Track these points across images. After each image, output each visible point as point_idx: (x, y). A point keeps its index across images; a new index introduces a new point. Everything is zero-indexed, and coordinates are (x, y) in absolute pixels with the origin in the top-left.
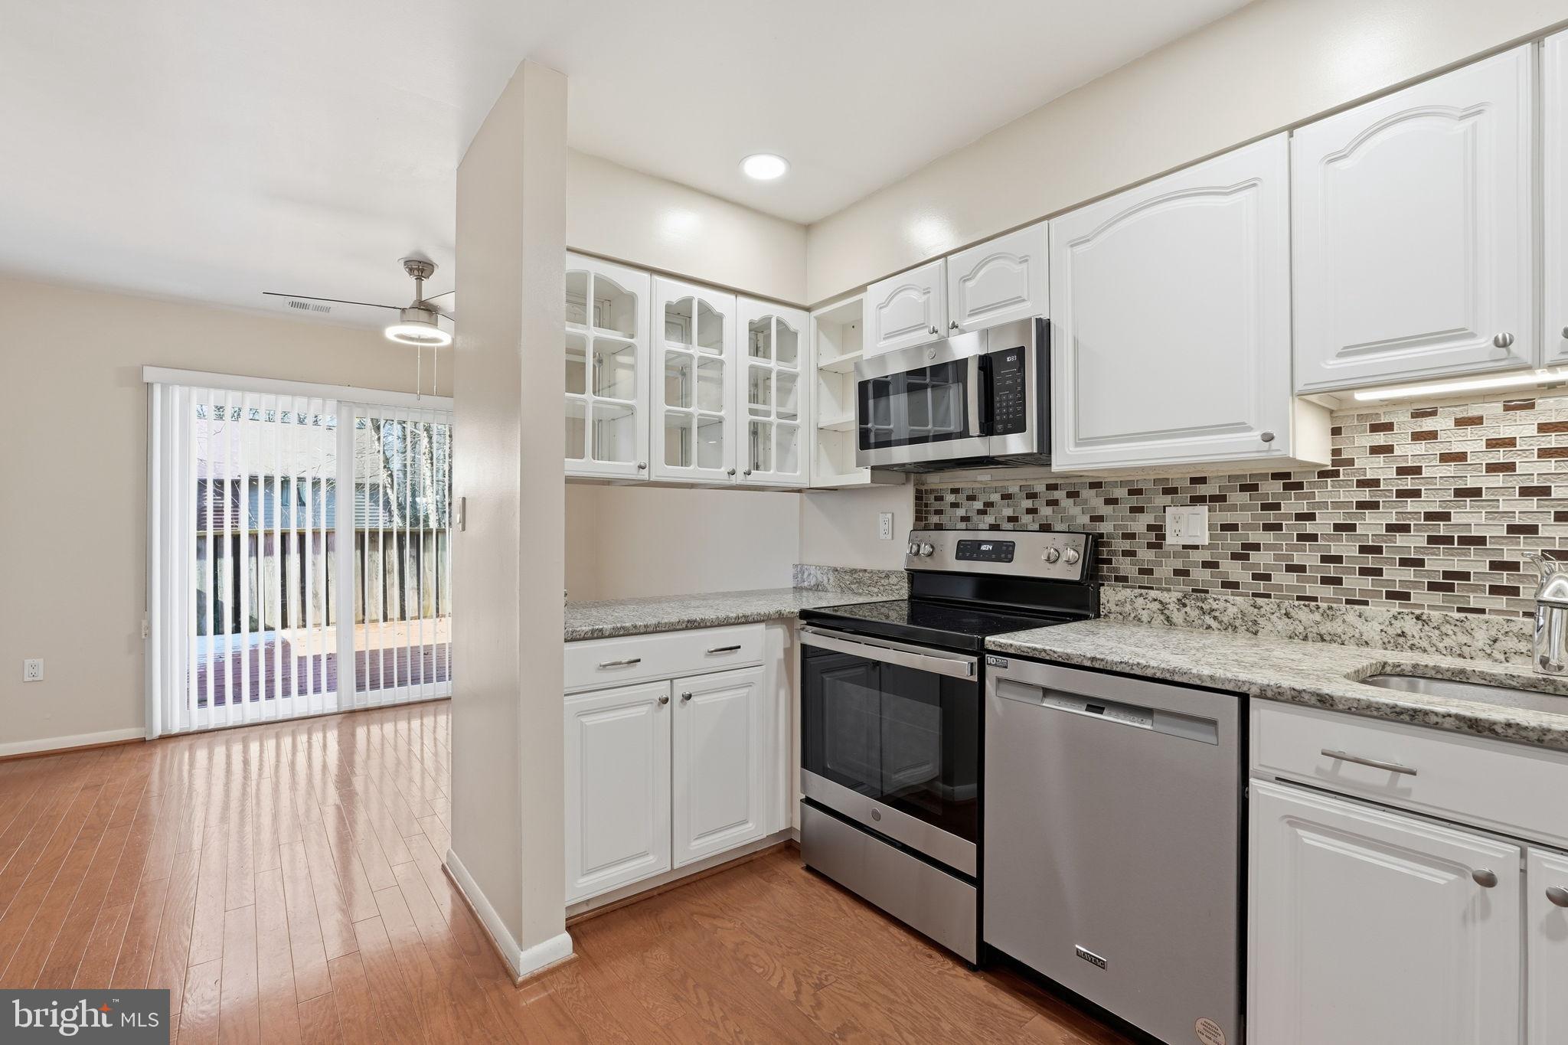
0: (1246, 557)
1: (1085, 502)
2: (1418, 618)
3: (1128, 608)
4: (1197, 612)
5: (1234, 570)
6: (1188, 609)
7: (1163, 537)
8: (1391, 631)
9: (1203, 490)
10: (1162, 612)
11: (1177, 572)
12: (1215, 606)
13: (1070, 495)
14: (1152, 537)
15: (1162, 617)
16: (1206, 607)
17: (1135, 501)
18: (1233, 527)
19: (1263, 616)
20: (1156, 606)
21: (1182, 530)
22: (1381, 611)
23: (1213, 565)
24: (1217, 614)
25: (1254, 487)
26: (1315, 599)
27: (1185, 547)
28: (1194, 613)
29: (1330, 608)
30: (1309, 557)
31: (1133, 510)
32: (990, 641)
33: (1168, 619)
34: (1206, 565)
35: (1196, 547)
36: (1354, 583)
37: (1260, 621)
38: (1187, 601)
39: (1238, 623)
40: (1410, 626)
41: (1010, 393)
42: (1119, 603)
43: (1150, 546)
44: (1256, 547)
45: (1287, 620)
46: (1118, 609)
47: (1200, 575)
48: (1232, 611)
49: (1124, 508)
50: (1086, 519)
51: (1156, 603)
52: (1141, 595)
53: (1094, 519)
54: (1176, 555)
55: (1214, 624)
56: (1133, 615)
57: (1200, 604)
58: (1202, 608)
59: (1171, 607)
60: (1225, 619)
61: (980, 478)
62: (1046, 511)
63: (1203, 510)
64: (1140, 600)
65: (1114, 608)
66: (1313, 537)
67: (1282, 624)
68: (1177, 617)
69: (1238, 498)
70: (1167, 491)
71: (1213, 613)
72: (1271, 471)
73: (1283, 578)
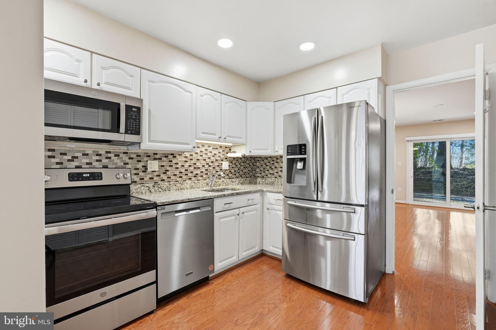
0: (166, 173)
1: (122, 158)
2: (194, 182)
3: (139, 190)
4: (158, 188)
5: (164, 177)
6: (155, 188)
7: (147, 169)
8: (191, 186)
9: (156, 156)
10: (149, 189)
11: (151, 178)
12: (161, 186)
13: (116, 156)
14: (143, 169)
15: (149, 191)
16: (159, 186)
17: (139, 159)
18: (163, 166)
19: (171, 186)
20: (147, 188)
21: (153, 167)
22: (189, 182)
23: (159, 176)
24: (162, 188)
25: (167, 157)
26: (178, 181)
27: (152, 171)
28: (156, 188)
29: (182, 183)
30: (177, 173)
31: (138, 161)
32: (159, 203)
33: (150, 191)
34: (158, 176)
35: (155, 171)
36: (184, 177)
37: (171, 188)
38: (155, 186)
39: (166, 189)
40: (193, 184)
41: (134, 121)
42: (136, 189)
43: (143, 172)
44: (168, 171)
45: (175, 187)
46: (136, 191)
47: (156, 178)
48: (165, 186)
49: (135, 160)
50: (122, 164)
51: (147, 187)
52: (143, 186)
53: (125, 164)
54: (150, 174)
55: (161, 190)
56: (140, 192)
57: (158, 186)
58: (159, 187)
59: (151, 188)
60: (164, 189)
61: (68, 146)
62: (105, 161)
63: (157, 162)
64: (143, 187)
65: (134, 191)
66: (178, 168)
67: (175, 188)
68: (153, 190)
69: (164, 159)
70: (148, 156)
71: (161, 188)
72: (170, 153)
73: (173, 177)
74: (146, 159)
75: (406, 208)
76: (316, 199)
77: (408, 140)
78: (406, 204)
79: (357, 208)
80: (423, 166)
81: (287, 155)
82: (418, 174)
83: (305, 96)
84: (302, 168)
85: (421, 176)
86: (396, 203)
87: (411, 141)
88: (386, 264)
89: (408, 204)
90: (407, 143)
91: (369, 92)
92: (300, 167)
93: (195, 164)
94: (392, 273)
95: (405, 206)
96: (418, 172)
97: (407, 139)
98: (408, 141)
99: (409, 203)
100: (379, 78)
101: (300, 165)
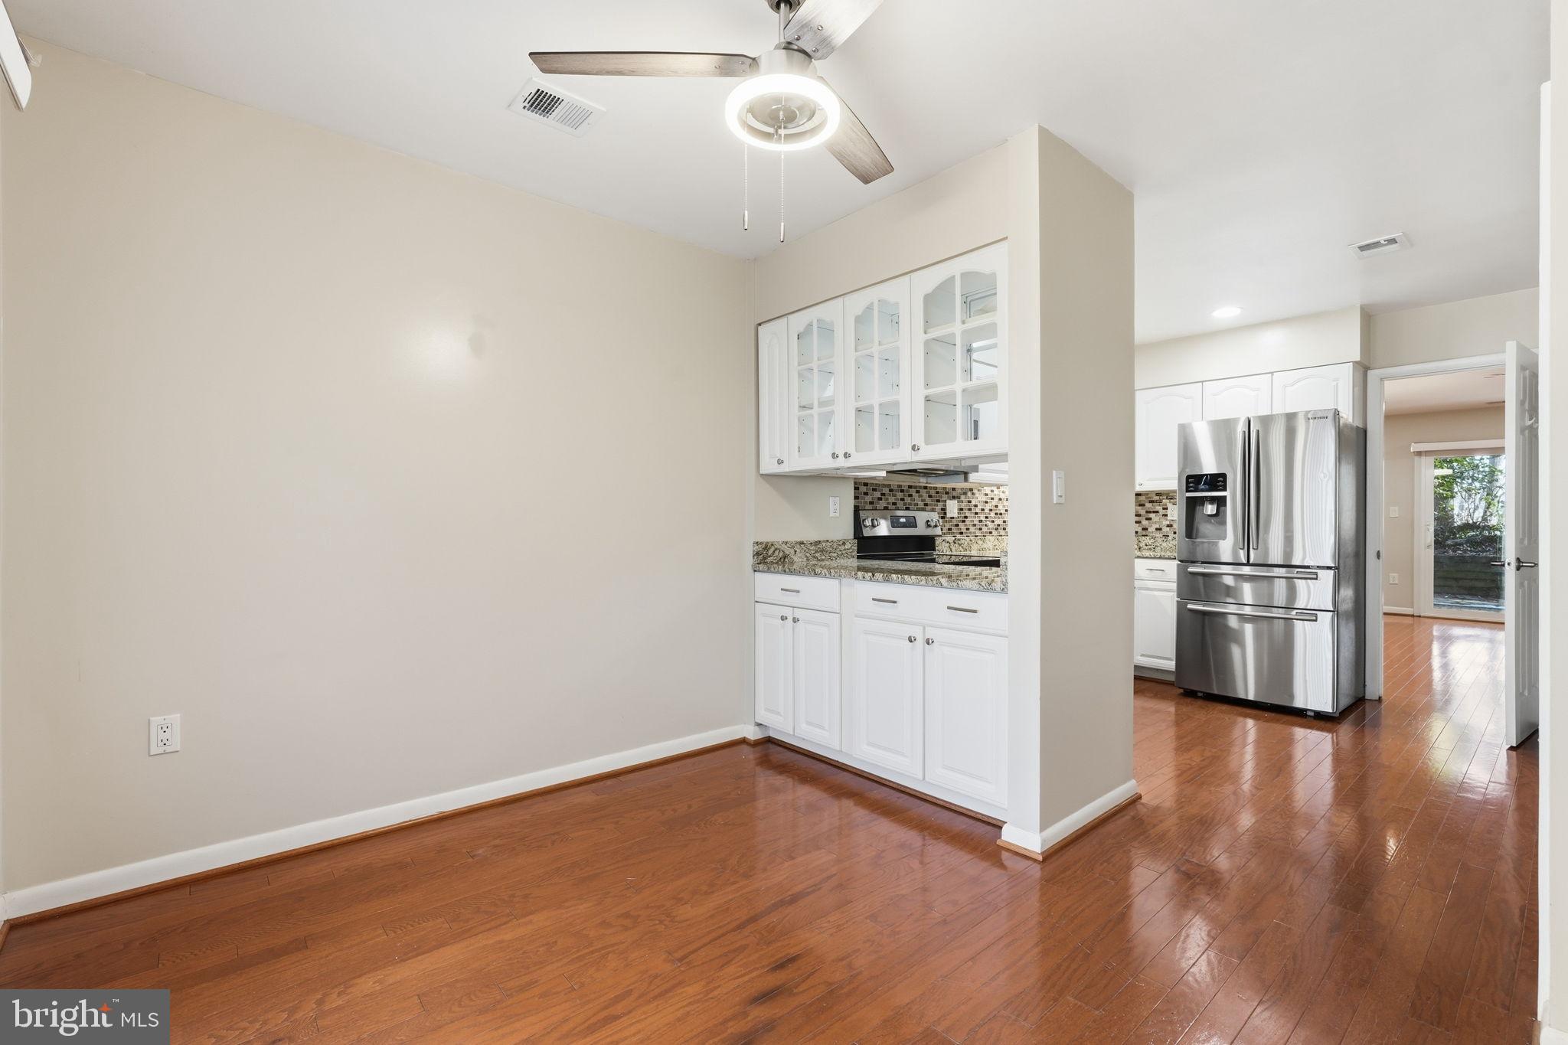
0: (965, 521)
1: (922, 496)
3: (940, 547)
5: (963, 527)
6: (956, 545)
7: (946, 514)
9: (955, 494)
11: (949, 529)
12: (962, 542)
14: (942, 514)
17: (938, 497)
18: (962, 509)
20: (948, 544)
21: (951, 510)
23: (958, 525)
25: (966, 494)
26: (978, 536)
27: (951, 517)
29: (983, 539)
30: (976, 521)
31: (937, 501)
33: (951, 550)
34: (956, 525)
35: (954, 518)
37: (972, 546)
38: (956, 541)
39: (967, 547)
43: (942, 517)
44: (967, 517)
45: (977, 545)
47: (954, 530)
48: (966, 543)
49: (934, 499)
50: (922, 505)
52: (944, 540)
53: (925, 505)
54: (949, 522)
55: (962, 549)
58: (959, 544)
59: (951, 544)
60: (964, 547)
63: (956, 502)
64: (944, 543)
66: (977, 513)
69: (962, 498)
70: (946, 493)
71: (962, 545)
73: (972, 529)
74: (945, 497)
75: (1412, 625)
76: (1245, 561)
77: (1421, 452)
78: (1413, 616)
79: (1319, 572)
80: (1471, 522)
81: (1187, 491)
82: (1456, 544)
83: (1204, 383)
84: (1215, 512)
85: (1465, 551)
86: (1385, 614)
87: (1428, 453)
88: (1366, 683)
89: (1420, 616)
90: (1416, 458)
91: (1337, 384)
92: (1212, 510)
93: (996, 506)
94: (1377, 698)
95: (1409, 620)
96: (1455, 538)
97: (1414, 448)
98: (1419, 454)
99: (1422, 615)
100: (1355, 363)
101: (1210, 509)
